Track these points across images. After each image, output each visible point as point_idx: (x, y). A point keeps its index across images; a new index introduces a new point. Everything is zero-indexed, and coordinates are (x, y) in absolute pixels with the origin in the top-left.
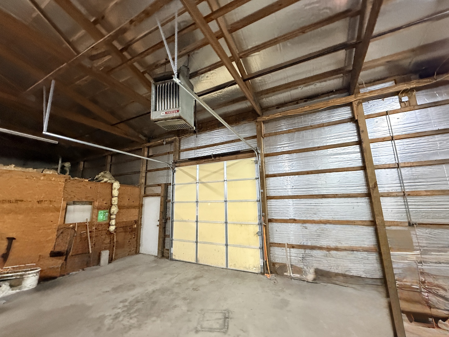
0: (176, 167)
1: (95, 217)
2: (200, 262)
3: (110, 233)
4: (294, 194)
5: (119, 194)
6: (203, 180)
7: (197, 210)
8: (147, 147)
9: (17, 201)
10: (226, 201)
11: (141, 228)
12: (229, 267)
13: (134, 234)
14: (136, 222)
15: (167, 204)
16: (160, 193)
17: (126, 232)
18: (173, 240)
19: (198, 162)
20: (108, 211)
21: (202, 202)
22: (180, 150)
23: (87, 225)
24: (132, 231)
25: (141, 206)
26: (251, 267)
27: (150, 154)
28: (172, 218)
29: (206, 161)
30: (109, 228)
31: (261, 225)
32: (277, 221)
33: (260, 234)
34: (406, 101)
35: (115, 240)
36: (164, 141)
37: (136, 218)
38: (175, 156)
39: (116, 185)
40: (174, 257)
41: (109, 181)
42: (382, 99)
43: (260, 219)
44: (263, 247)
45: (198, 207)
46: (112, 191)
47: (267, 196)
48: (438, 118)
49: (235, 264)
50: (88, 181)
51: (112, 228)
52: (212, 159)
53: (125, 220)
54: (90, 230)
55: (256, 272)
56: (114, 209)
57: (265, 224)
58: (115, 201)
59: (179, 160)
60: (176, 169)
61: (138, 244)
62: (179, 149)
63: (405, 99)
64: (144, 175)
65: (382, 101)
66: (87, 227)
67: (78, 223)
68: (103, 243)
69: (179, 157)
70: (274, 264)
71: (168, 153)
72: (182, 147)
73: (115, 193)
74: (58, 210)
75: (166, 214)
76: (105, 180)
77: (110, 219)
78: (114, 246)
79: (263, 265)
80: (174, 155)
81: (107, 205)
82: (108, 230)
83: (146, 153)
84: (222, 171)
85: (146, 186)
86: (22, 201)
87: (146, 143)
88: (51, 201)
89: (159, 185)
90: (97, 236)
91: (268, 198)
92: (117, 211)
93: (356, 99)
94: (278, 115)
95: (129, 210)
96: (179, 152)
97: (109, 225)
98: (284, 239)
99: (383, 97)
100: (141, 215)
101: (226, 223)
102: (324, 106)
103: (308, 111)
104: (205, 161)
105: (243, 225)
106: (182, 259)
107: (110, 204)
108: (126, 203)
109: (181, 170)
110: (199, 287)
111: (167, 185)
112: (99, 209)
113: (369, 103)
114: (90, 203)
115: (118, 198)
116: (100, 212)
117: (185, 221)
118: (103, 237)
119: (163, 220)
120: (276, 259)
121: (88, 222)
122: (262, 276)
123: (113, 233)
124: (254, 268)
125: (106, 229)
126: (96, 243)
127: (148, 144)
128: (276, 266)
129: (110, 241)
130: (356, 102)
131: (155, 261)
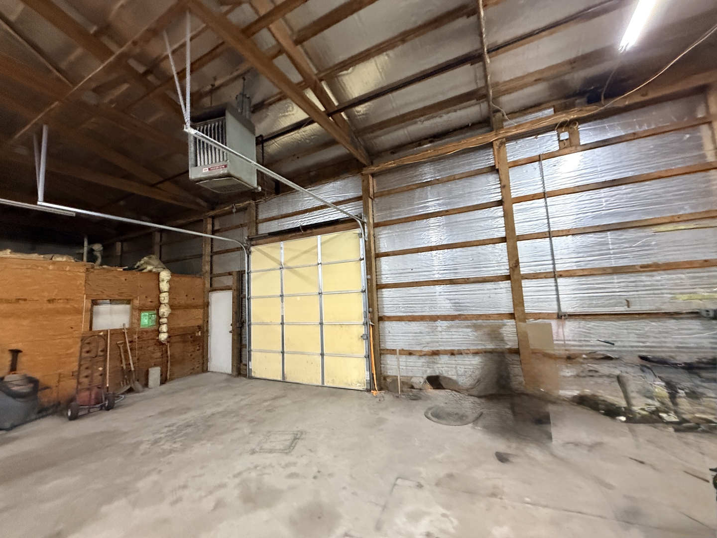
0: (253, 245)
1: (136, 321)
2: (288, 380)
3: (160, 343)
4: (414, 280)
5: (170, 288)
6: (290, 265)
7: (282, 308)
8: (210, 217)
9: (18, 300)
10: (321, 293)
11: (208, 336)
12: (325, 385)
13: (198, 344)
14: (200, 328)
15: (242, 300)
16: (232, 284)
17: (185, 342)
18: (251, 350)
19: (281, 237)
20: (155, 312)
21: (289, 296)
22: (257, 221)
23: (124, 332)
24: (194, 341)
25: (206, 305)
26: (354, 382)
27: (216, 228)
28: (249, 320)
29: (294, 236)
30: (158, 336)
31: (367, 325)
32: (390, 319)
33: (366, 337)
34: (567, 139)
35: (169, 353)
36: (233, 207)
37: (200, 322)
38: (250, 230)
39: (165, 275)
40: (253, 375)
41: (154, 270)
42: (534, 137)
43: (366, 317)
44: (369, 356)
45: (284, 303)
46: (159, 284)
47: (377, 285)
48: (606, 163)
49: (333, 380)
50: (122, 270)
51: (163, 337)
52: (301, 233)
53: (181, 325)
54: (130, 340)
55: (361, 388)
56: (165, 310)
57: (372, 324)
58: (165, 297)
59: (256, 235)
60: (252, 249)
61: (205, 359)
62: (257, 219)
63: (565, 136)
64: (208, 259)
65: (535, 139)
66: (125, 335)
67: (111, 330)
68: (151, 358)
69: (257, 230)
70: (385, 378)
71: (241, 225)
72: (261, 216)
73: (164, 286)
74: (78, 312)
75: (242, 315)
76: (149, 268)
77: (160, 324)
78: (167, 362)
79: (369, 379)
80: (248, 229)
81: (153, 304)
82: (157, 338)
83: (209, 227)
84: (315, 250)
85: (212, 276)
86: (25, 300)
87: (208, 212)
88: (67, 300)
89: (230, 274)
90: (141, 348)
91: (378, 287)
92: (169, 312)
93: (497, 138)
94: (391, 164)
95: (188, 311)
96: (257, 224)
97: (159, 332)
98: (399, 343)
99: (536, 133)
100: (208, 317)
101: (321, 324)
102: (454, 148)
103: (431, 157)
104: (291, 237)
105: (344, 326)
106: (264, 377)
107: (157, 302)
108: (182, 300)
109: (259, 250)
110: (276, 407)
111: (241, 274)
112: (141, 309)
113: (517, 143)
114: (128, 302)
115: (169, 295)
116: (142, 314)
117: (267, 324)
118: (150, 349)
119: (238, 324)
120: (389, 371)
121: (126, 329)
122: (366, 393)
123: (164, 344)
124: (359, 384)
125: (155, 337)
126: (141, 358)
127: (212, 213)
128: (388, 380)
129: (162, 355)
130: (498, 143)
131: (227, 380)
